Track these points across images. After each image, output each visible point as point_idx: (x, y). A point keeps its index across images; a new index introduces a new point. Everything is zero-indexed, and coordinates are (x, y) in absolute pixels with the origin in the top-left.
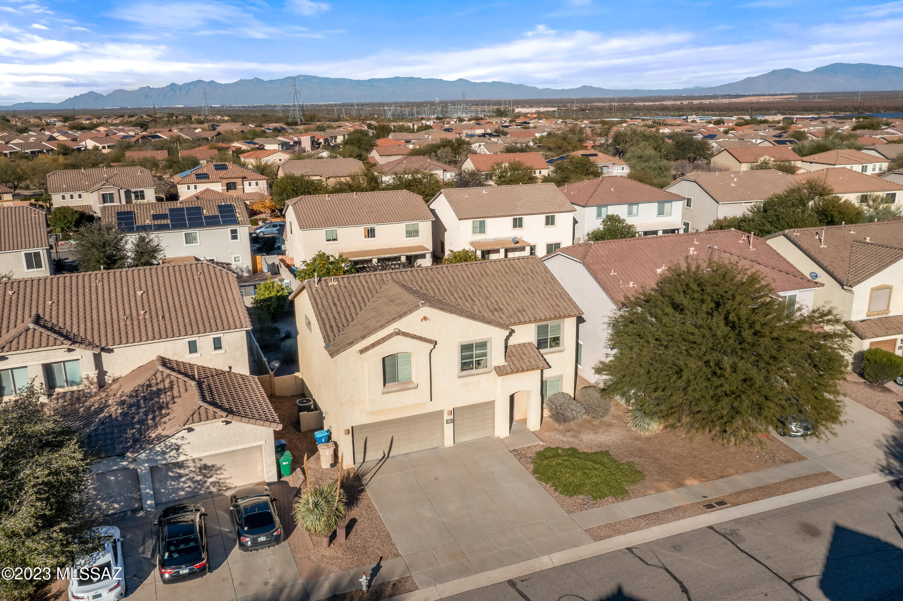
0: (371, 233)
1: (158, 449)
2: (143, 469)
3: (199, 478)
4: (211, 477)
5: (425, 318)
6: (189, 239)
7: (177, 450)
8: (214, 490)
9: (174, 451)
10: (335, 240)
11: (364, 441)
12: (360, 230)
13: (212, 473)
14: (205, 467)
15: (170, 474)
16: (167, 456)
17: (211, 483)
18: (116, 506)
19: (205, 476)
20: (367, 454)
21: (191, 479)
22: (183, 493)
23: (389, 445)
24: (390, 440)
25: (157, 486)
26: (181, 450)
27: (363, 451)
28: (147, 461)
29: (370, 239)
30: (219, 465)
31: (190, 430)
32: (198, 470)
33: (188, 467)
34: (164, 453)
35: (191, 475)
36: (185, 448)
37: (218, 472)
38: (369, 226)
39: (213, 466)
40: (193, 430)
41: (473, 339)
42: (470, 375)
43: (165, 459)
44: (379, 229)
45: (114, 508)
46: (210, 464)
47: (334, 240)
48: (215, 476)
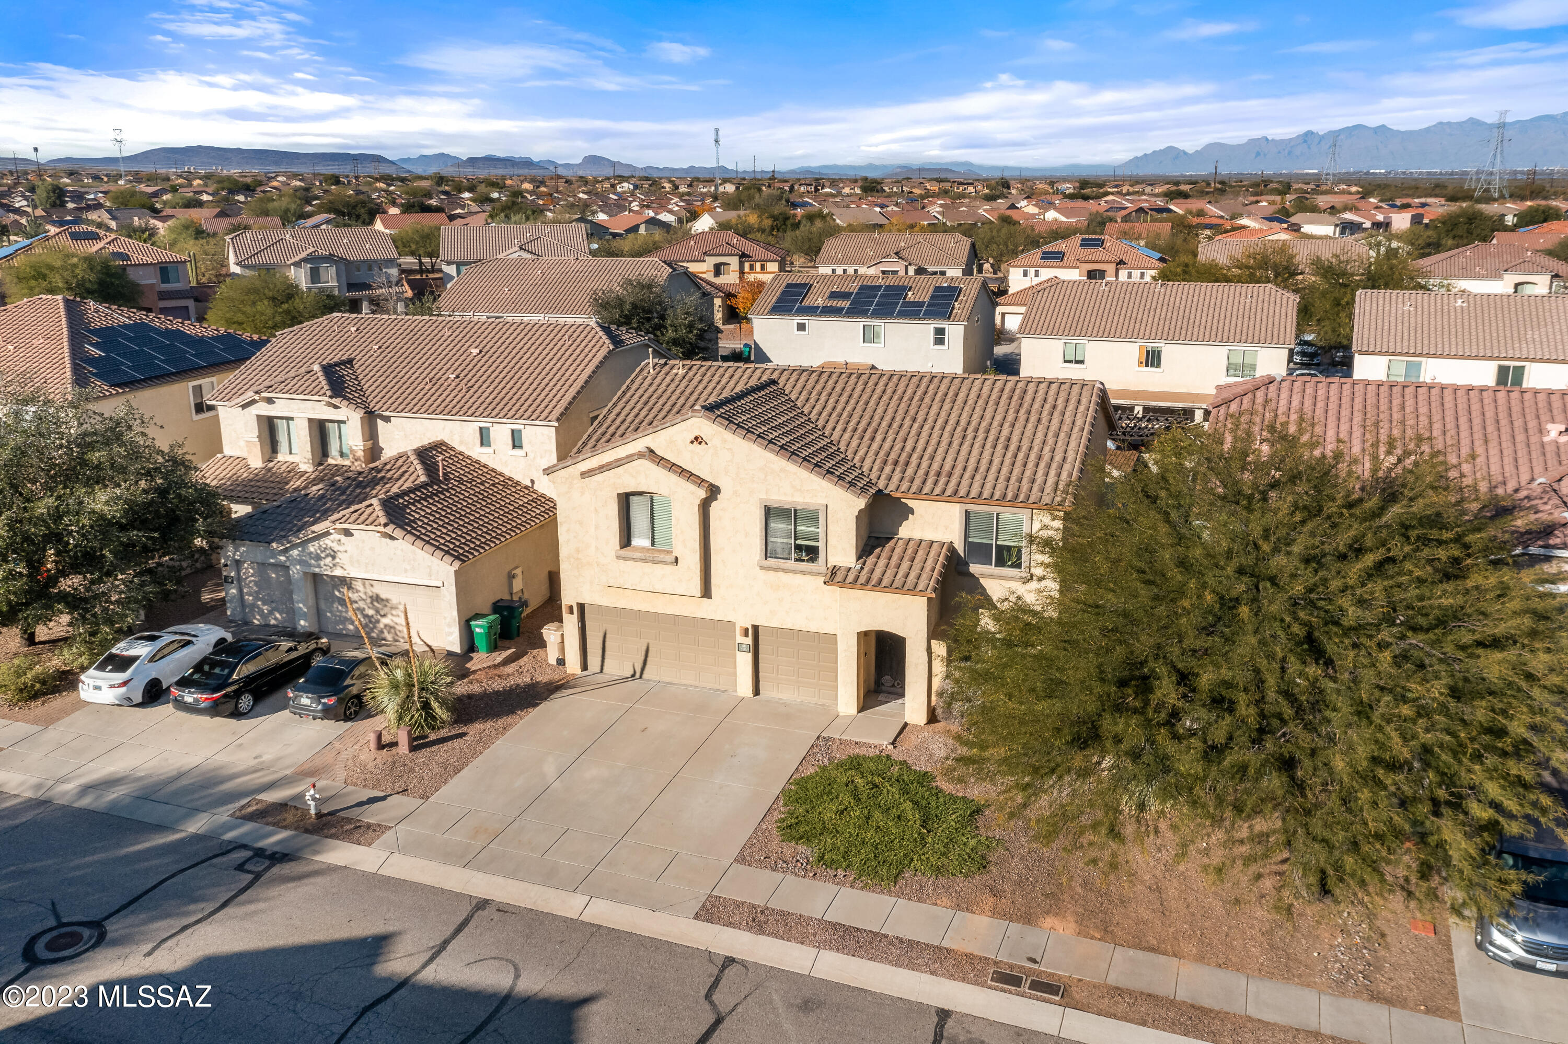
0: (1152, 359)
1: (312, 549)
2: (296, 571)
3: (371, 612)
4: (384, 616)
5: (697, 440)
6: (869, 336)
7: (334, 558)
8: (389, 637)
9: (329, 559)
10: (1082, 362)
11: (601, 635)
12: (1131, 351)
13: (386, 610)
14: (377, 598)
15: (337, 593)
16: (322, 563)
17: (386, 626)
18: (278, 615)
19: (377, 611)
20: (606, 661)
21: (362, 610)
22: (351, 627)
23: (643, 658)
24: (644, 648)
25: (323, 605)
26: (337, 560)
27: (600, 652)
28: (301, 562)
29: (1149, 369)
30: (394, 601)
31: (348, 533)
32: (369, 601)
33: (358, 591)
34: (318, 558)
35: (361, 604)
36: (342, 558)
37: (394, 612)
38: (1150, 345)
39: (387, 600)
40: (352, 535)
41: (789, 499)
42: (783, 570)
43: (319, 566)
44: (1170, 352)
45: (276, 619)
46: (383, 596)
47: (1077, 362)
48: (389, 616)
